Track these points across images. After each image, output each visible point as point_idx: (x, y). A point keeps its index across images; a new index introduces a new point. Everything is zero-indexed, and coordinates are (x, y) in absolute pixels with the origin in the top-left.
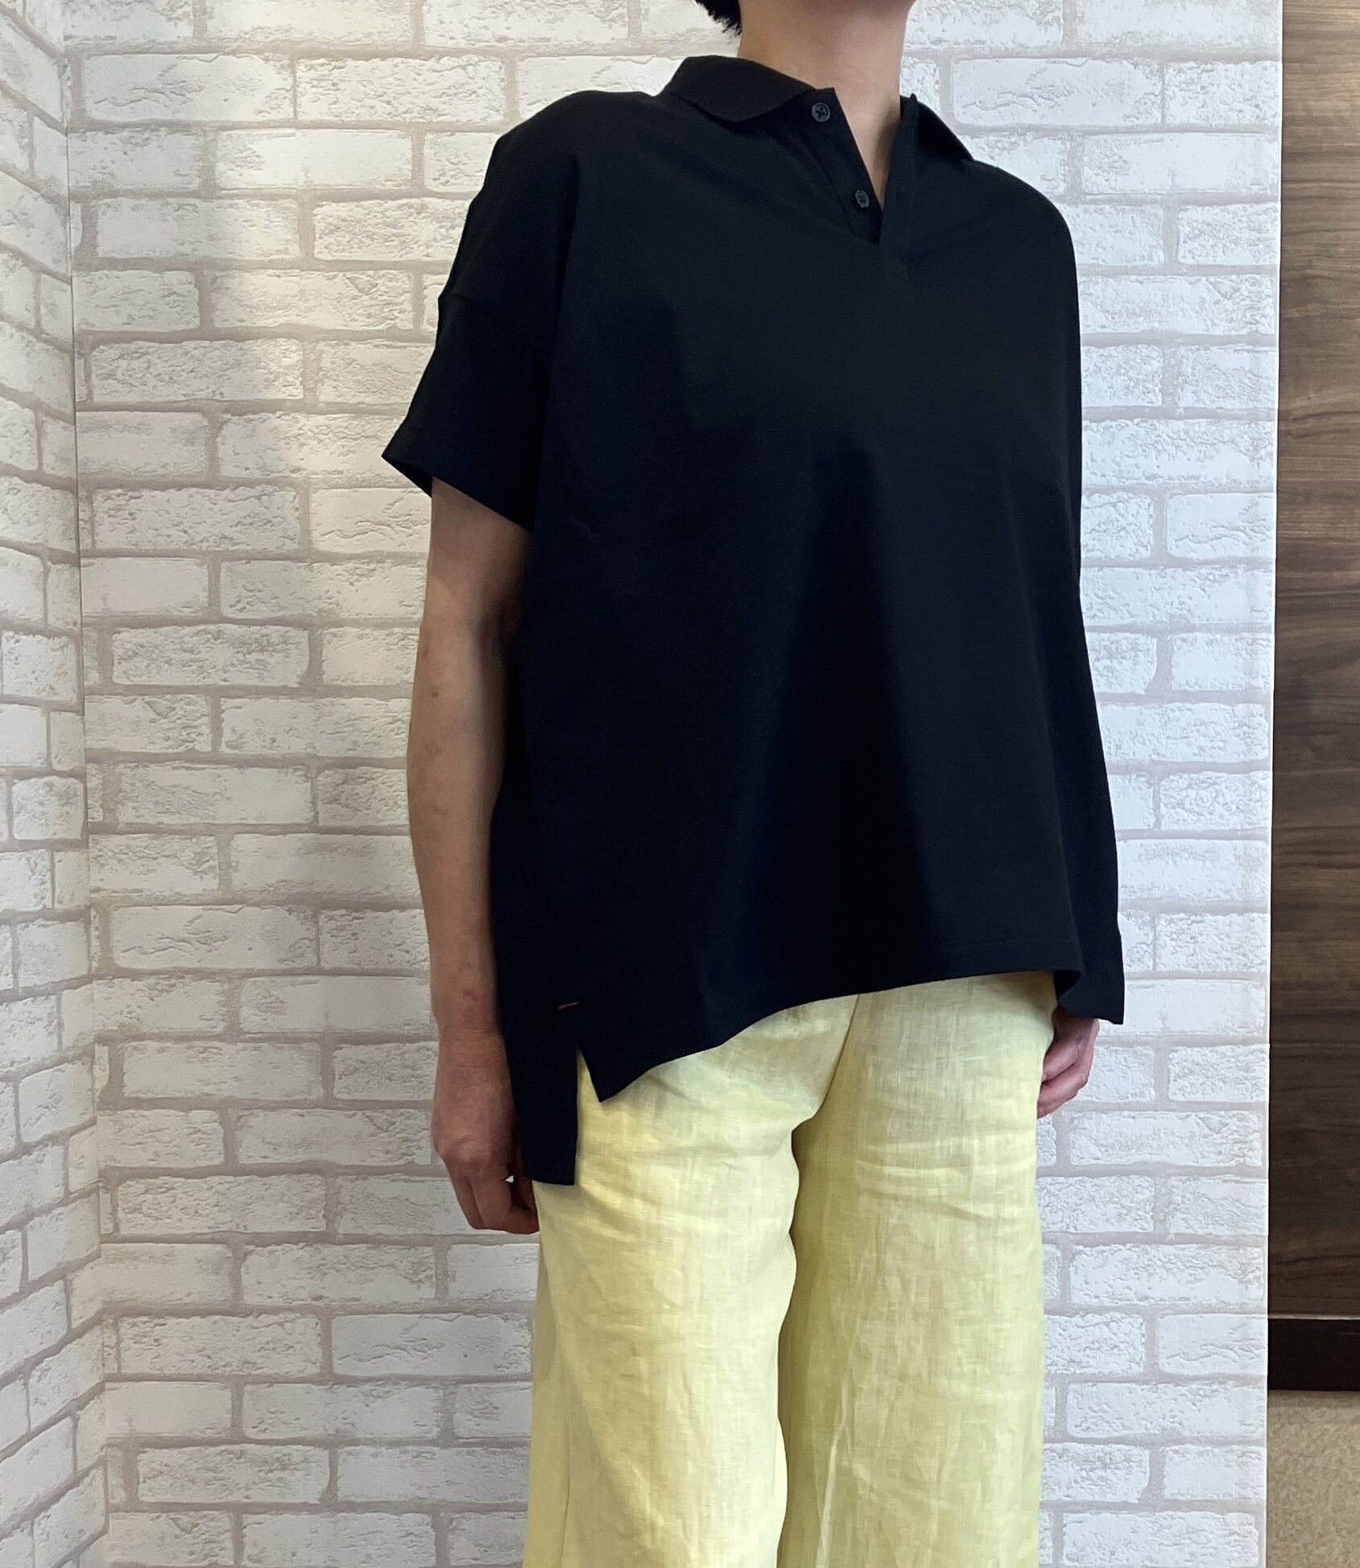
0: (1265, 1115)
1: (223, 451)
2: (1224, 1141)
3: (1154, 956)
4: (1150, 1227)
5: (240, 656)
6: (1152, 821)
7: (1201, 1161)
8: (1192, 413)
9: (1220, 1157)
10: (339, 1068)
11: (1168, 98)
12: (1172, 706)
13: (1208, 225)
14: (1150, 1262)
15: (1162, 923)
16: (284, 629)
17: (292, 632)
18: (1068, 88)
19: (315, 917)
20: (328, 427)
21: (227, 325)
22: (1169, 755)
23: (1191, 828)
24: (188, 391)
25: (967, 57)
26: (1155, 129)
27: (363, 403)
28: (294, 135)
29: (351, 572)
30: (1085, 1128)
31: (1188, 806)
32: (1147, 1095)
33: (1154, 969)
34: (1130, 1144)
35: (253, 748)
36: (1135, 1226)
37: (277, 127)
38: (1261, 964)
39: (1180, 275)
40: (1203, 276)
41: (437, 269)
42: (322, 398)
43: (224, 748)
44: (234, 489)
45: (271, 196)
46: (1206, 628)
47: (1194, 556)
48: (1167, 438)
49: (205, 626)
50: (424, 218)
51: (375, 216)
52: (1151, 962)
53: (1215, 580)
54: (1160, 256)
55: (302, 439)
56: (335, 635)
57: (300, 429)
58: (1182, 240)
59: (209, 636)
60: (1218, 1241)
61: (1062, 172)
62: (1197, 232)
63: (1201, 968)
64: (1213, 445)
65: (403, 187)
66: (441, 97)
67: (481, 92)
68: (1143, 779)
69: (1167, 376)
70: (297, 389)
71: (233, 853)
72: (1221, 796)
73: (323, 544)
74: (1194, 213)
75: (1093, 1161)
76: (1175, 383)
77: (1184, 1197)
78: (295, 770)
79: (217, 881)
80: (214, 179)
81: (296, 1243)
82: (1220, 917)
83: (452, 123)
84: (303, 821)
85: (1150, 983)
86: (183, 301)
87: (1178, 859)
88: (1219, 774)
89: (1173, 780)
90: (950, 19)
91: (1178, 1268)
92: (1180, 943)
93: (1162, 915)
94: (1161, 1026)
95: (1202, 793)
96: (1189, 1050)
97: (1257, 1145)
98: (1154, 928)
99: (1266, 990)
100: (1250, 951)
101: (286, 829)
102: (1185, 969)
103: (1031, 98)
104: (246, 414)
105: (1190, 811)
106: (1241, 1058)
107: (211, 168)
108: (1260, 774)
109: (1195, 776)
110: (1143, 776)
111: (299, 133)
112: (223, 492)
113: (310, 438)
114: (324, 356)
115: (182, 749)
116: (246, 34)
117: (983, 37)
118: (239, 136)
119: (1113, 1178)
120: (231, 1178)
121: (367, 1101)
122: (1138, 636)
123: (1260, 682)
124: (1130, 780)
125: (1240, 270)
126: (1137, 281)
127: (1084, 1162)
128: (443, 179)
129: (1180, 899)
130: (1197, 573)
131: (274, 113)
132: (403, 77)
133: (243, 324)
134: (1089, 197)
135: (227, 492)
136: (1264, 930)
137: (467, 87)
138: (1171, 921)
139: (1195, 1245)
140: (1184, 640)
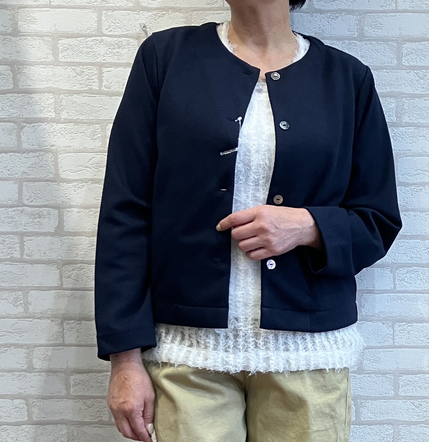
1: (24, 138)
2: (420, 411)
6: (393, 286)
7: (411, 419)
8: (408, 125)
10: (72, 383)
15: (396, 326)
16: (49, 209)
17: (52, 210)
19: (62, 323)
20: (65, 128)
21: (24, 87)
23: (408, 289)
27: (79, 119)
29: (75, 186)
30: (366, 407)
31: (406, 280)
32: (391, 393)
34: (384, 412)
35: (36, 256)
37: (43, 7)
39: (402, 70)
40: (412, 70)
41: (108, 65)
42: (62, 117)
43: (25, 257)
44: (28, 153)
45: (41, 36)
46: (414, 210)
47: (409, 181)
48: (398, 135)
50: (102, 45)
52: (392, 342)
53: (417, 191)
55: (55, 133)
56: (68, 211)
57: (54, 129)
59: (19, 212)
61: (356, 28)
63: (411, 344)
65: (94, 32)
68: (389, 270)
69: (398, 110)
70: (53, 113)
71: (29, 298)
73: (63, 176)
74: (408, 45)
75: (370, 419)
76: (401, 113)
80: (17, 28)
82: (419, 324)
83: (113, 6)
84: (57, 285)
86: (7, 78)
87: (402, 301)
88: (419, 268)
92: (403, 334)
93: (396, 323)
94: (396, 366)
96: (407, 376)
98: (393, 328)
101: (50, 289)
102: (405, 344)
104: (32, 123)
105: (407, 282)
109: (409, 268)
111: (52, 10)
112: (23, 155)
113: (58, 133)
114: (63, 100)
115: (9, 257)
118: (27, 11)
119: (377, 425)
121: (84, 396)
124: (384, 271)
125: (426, 68)
127: (366, 419)
129: (403, 317)
133: (30, 87)
134: (367, 38)
135: (25, 155)
138: (400, 326)
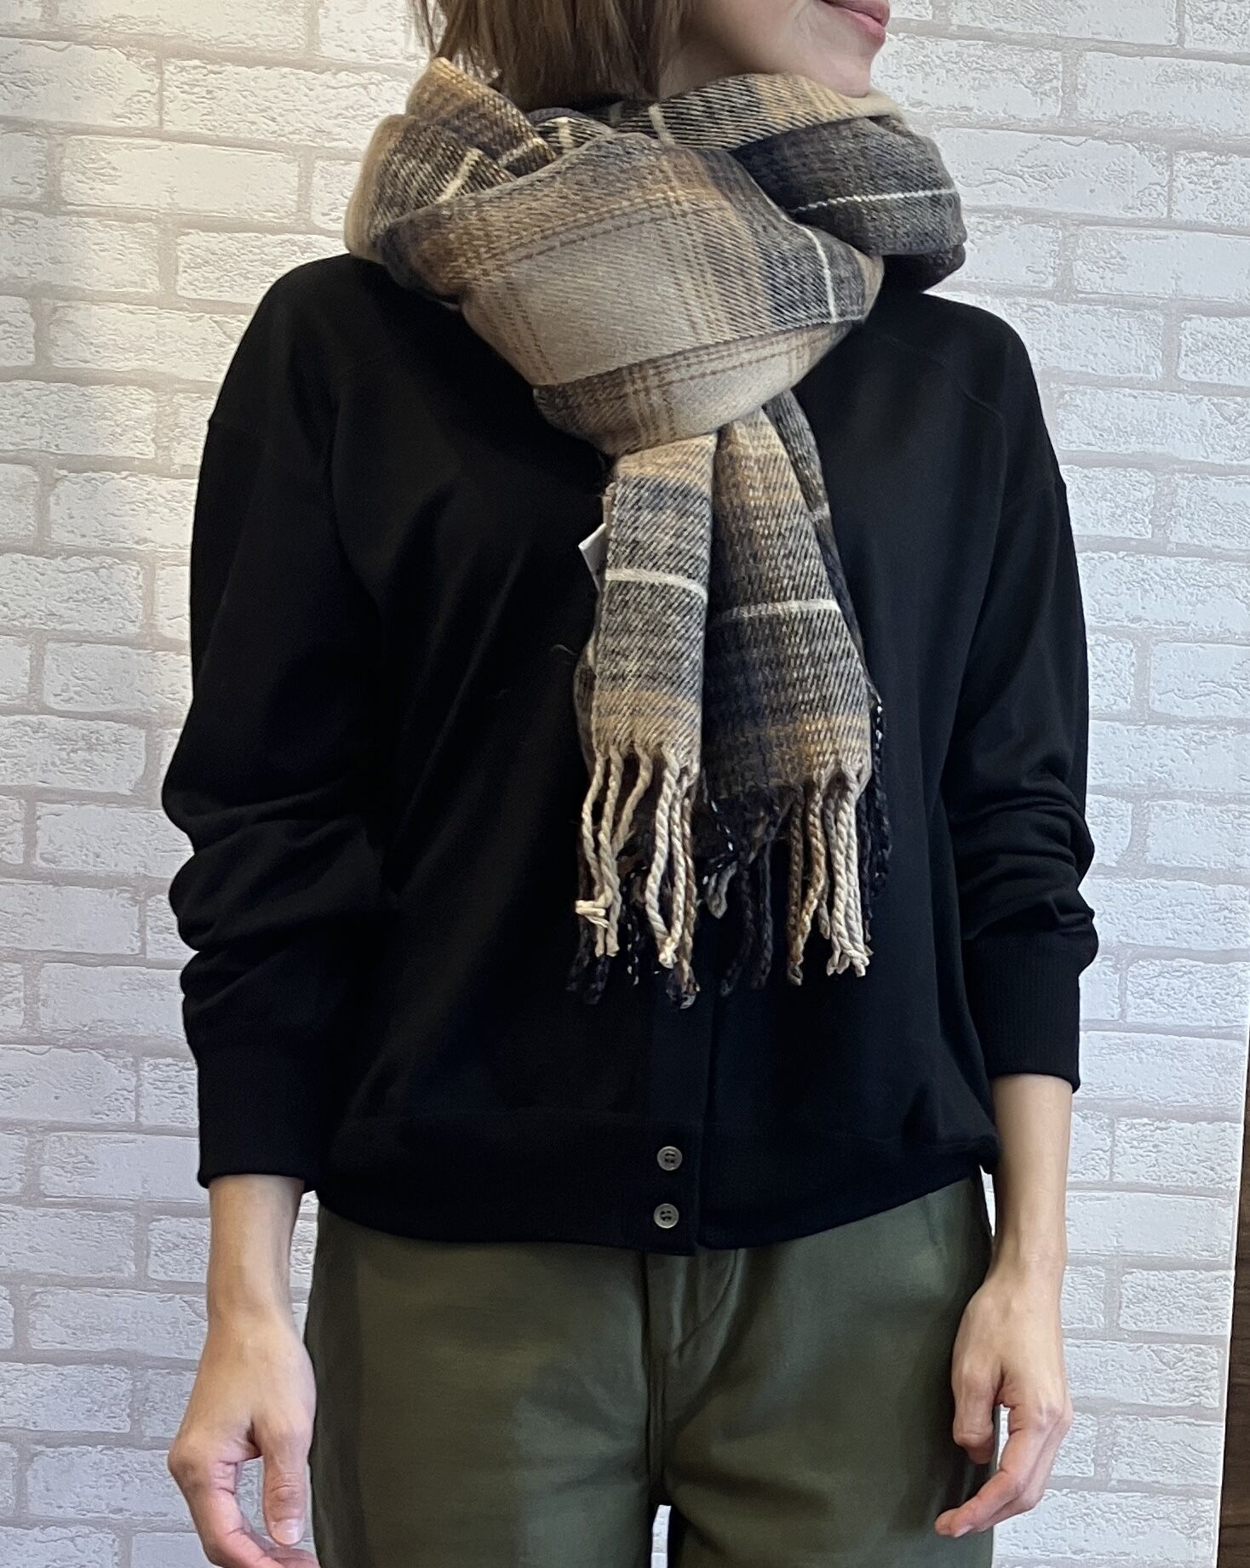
0: (1225, 1350)
3: (1111, 1164)
4: (1090, 1471)
5: (64, 755)
9: (1176, 1395)
11: (1175, 190)
12: (1145, 881)
13: (1214, 338)
14: (1088, 1511)
18: (1064, 170)
22: (1139, 937)
24: (17, 439)
25: (951, 124)
26: (1156, 224)
28: (157, 147)
33: (1111, 1180)
36: (1073, 1469)
38: (1230, 1180)
49: (24, 717)
51: (251, 252)
54: (1157, 371)
58: (1183, 353)
60: (1165, 1491)
62: (1200, 344)
64: (1206, 587)
66: (336, 118)
72: (1195, 988)
77: (1130, 1439)
78: (122, 891)
79: (22, 1016)
81: (94, 1446)
85: (1105, 1194)
89: (1143, 967)
90: (933, 79)
91: (1119, 1518)
95: (1175, 982)
97: (1215, 1384)
99: (1234, 1210)
100: (1219, 1165)
103: (1021, 177)
106: (1203, 1285)
107: (55, 180)
108: (1240, 965)
110: (1110, 959)
116: (105, 22)
117: (972, 103)
120: (20, 1366)
122: (1111, 799)
126: (1130, 395)
128: (334, 215)
130: (1180, 732)
131: (135, 118)
132: (292, 91)
136: (1235, 1142)
137: (368, 109)
139: (1139, 1494)
140: (1164, 808)
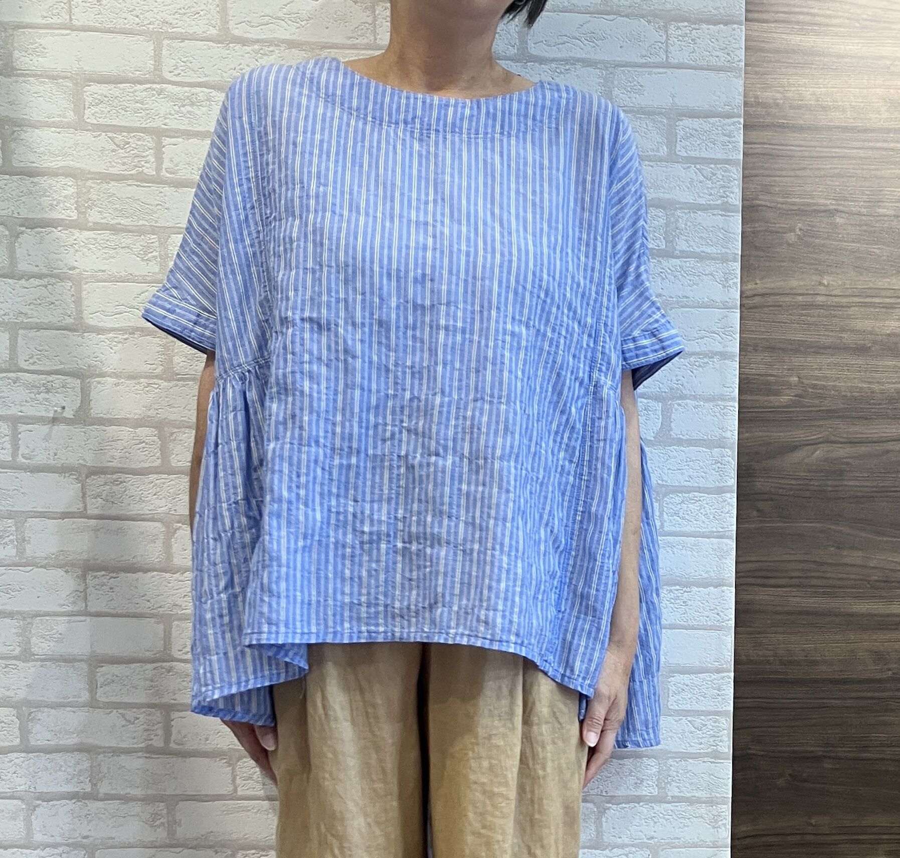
0: (730, 719)
1: (20, 253)
2: (704, 736)
4: (655, 792)
5: (33, 396)
7: (689, 749)
8: (685, 255)
9: (701, 747)
10: (100, 680)
11: (670, 46)
12: (671, 448)
13: (696, 131)
14: (655, 815)
16: (64, 378)
17: (69, 379)
18: (604, 35)
19: (84, 576)
20: (95, 239)
21: (22, 164)
22: (669, 481)
23: (684, 529)
26: (660, 65)
27: (120, 224)
28: (69, 35)
29: (111, 340)
31: (681, 514)
35: (41, 459)
36: (646, 791)
37: (57, 29)
38: (728, 621)
39: (677, 163)
40: (692, 164)
41: (172, 134)
42: (90, 219)
43: (21, 460)
44: (28, 280)
45: (52, 77)
46: (695, 398)
48: (668, 271)
49: (7, 374)
50: (163, 98)
51: (128, 95)
53: (700, 366)
54: (664, 150)
55: (76, 247)
56: (99, 383)
57: (75, 240)
58: (678, 140)
59: (9, 381)
60: (699, 801)
62: (688, 135)
63: (690, 623)
64: (698, 276)
65: (147, 76)
66: (174, 15)
67: (202, 13)
69: (668, 229)
70: (73, 212)
71: (27, 531)
72: (703, 510)
73: (91, 322)
74: (687, 122)
76: (674, 234)
77: (677, 772)
78: (71, 475)
79: (15, 550)
80: (12, 62)
81: (70, 800)
82: (702, 589)
83: (182, 33)
84: (75, 510)
87: (675, 550)
88: (703, 495)
89: (672, 498)
91: (673, 819)
92: (676, 606)
95: (691, 507)
96: (682, 676)
97: (725, 738)
99: (731, 637)
100: (722, 612)
101: (64, 516)
102: (679, 623)
103: (580, 40)
104: (36, 227)
105: (683, 518)
106: (715, 682)
107: (9, 56)
108: (728, 495)
109: (686, 495)
112: (20, 282)
113: (82, 247)
114: (91, 190)
118: (30, 33)
120: (25, 755)
121: (120, 703)
123: (729, 434)
125: (715, 161)
128: (176, 72)
129: (676, 576)
130: (687, 361)
131: (55, 18)
133: (34, 165)
135: (23, 282)
137: (193, 9)
139: (684, 804)
140: (679, 405)
